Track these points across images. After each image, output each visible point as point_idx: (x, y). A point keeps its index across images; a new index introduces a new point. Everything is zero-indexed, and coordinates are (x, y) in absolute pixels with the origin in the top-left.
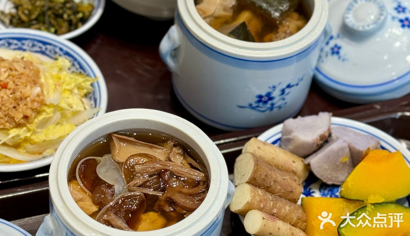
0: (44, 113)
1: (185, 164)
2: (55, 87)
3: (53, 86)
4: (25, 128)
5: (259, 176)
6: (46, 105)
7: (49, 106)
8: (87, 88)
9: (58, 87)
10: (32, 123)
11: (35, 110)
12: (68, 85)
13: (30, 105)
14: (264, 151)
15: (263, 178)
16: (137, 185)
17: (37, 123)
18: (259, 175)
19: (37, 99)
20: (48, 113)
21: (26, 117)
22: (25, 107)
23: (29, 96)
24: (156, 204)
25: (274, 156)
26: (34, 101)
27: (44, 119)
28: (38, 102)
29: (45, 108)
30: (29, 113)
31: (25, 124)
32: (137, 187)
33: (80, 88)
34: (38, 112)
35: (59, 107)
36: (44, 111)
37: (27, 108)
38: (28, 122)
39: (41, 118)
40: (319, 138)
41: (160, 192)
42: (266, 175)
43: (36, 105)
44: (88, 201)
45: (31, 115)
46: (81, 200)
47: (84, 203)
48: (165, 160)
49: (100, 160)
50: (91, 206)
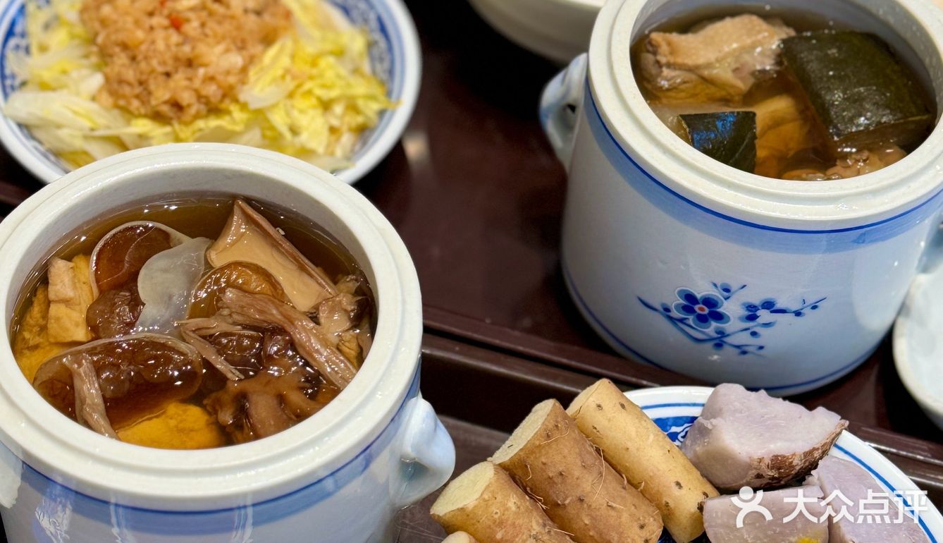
0: (227, 118)
1: (349, 342)
2: (283, 77)
3: (280, 72)
4: (168, 129)
5: (541, 465)
6: (236, 101)
7: (244, 107)
8: (366, 116)
9: (288, 78)
10: (187, 124)
11: (203, 100)
12: (324, 86)
13: (197, 83)
14: (609, 420)
15: (551, 475)
16: (204, 332)
17: (200, 130)
18: (540, 463)
19: (220, 78)
20: (234, 122)
21: (177, 106)
22: (185, 83)
23: (205, 65)
24: (214, 395)
25: (629, 445)
26: (212, 79)
27: (219, 128)
28: (219, 87)
29: (234, 109)
30: (186, 98)
31: (171, 119)
32: (200, 336)
33: (352, 107)
34: (214, 110)
35: (267, 120)
36: (228, 112)
37: (187, 88)
38: (179, 118)
39: (213, 123)
40: (767, 461)
41: (238, 373)
42: (561, 474)
43: (211, 90)
44: (81, 312)
45: (189, 106)
46: (67, 302)
47: (69, 311)
48: (306, 310)
49: (180, 243)
50: (77, 325)
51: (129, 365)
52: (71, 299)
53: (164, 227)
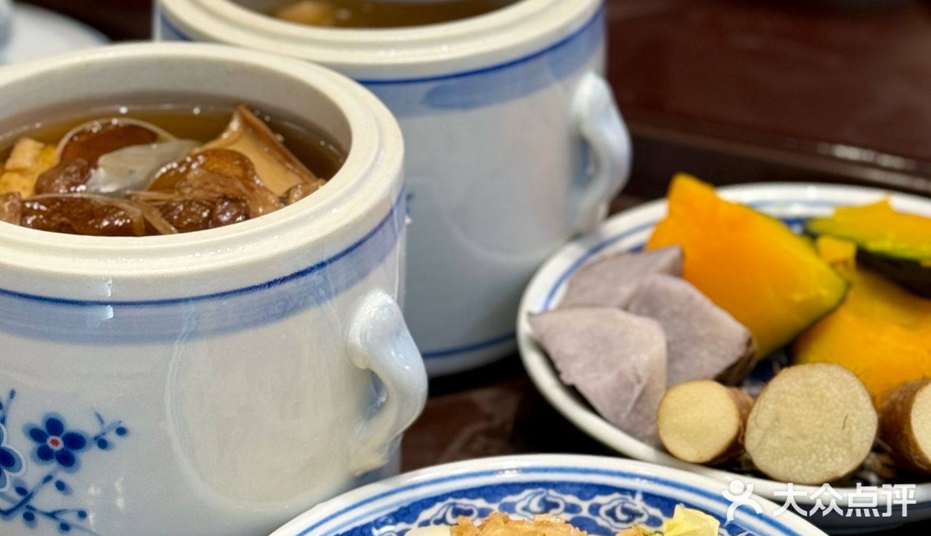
46: (20, 171)
47: (22, 178)
49: (166, 141)
52: (27, 169)
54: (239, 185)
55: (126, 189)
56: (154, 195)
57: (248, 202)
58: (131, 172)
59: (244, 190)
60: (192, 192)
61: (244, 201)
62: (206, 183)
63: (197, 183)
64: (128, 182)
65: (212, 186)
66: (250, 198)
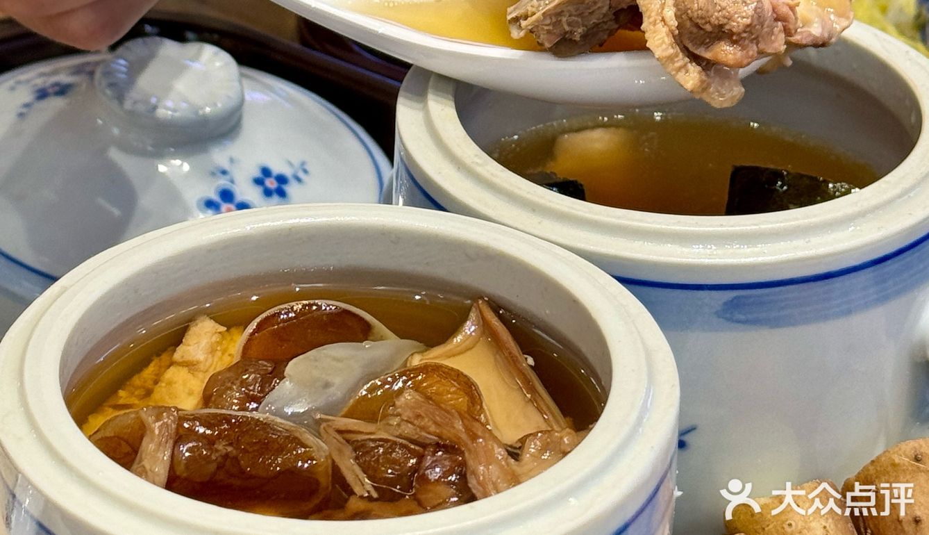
16: (352, 436)
32: (344, 439)
46: (190, 365)
47: (190, 376)
48: (509, 443)
49: (382, 338)
50: (190, 393)
51: (227, 445)
52: (198, 362)
53: (368, 317)
54: (459, 425)
55: (318, 410)
56: (352, 423)
57: (467, 454)
58: (327, 385)
59: (464, 436)
60: (399, 425)
61: (462, 454)
62: (418, 416)
63: (407, 414)
64: (321, 401)
65: (426, 422)
66: (469, 451)
